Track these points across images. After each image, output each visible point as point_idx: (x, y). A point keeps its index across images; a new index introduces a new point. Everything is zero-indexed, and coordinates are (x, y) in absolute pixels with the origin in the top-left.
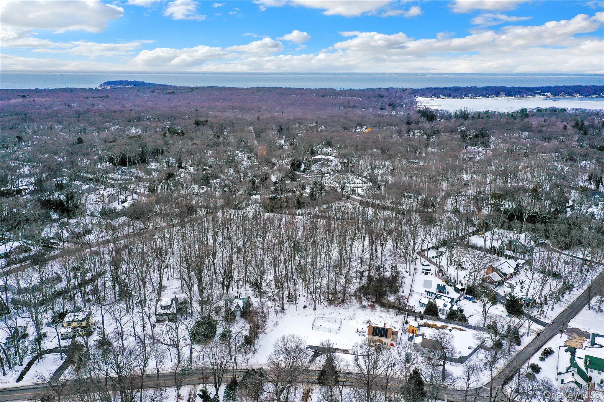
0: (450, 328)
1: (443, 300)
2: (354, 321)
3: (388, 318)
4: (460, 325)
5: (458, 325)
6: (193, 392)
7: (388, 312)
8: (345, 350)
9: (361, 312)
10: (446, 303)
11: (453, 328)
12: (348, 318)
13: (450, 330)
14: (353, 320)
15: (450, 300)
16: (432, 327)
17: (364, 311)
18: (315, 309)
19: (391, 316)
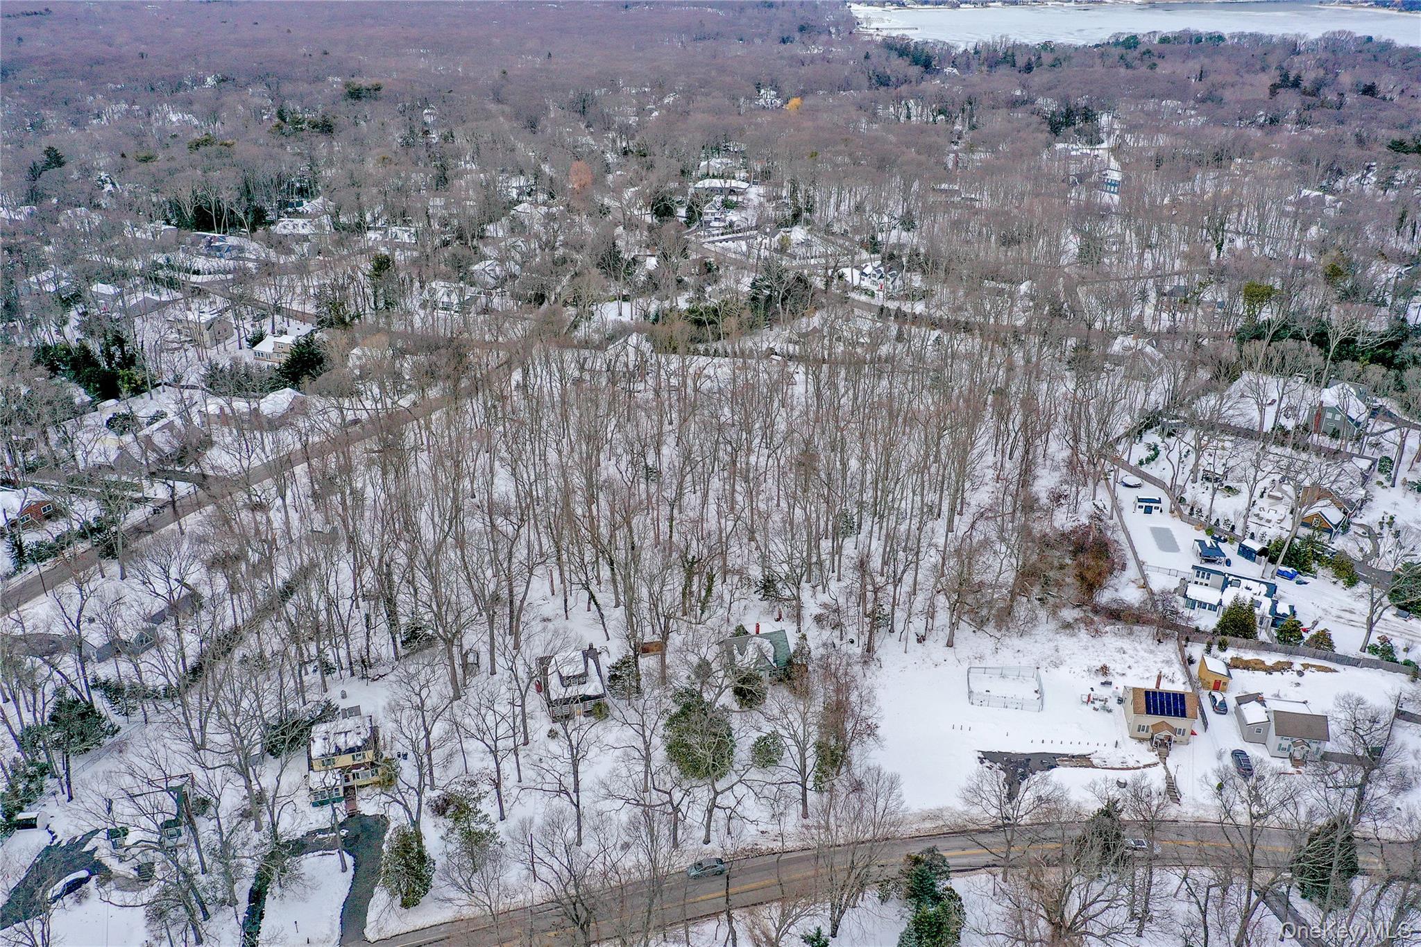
0: (1297, 667)
1: (1247, 588)
2: (1063, 669)
3: (1142, 653)
4: (1320, 658)
5: (1314, 656)
6: (757, 932)
7: (1131, 633)
8: (1079, 756)
9: (1066, 643)
10: (1256, 598)
11: (1306, 666)
12: (1045, 664)
13: (1300, 674)
14: (1061, 668)
15: (1264, 589)
16: (1254, 669)
17: (1075, 639)
18: (950, 644)
19: (1144, 646)
